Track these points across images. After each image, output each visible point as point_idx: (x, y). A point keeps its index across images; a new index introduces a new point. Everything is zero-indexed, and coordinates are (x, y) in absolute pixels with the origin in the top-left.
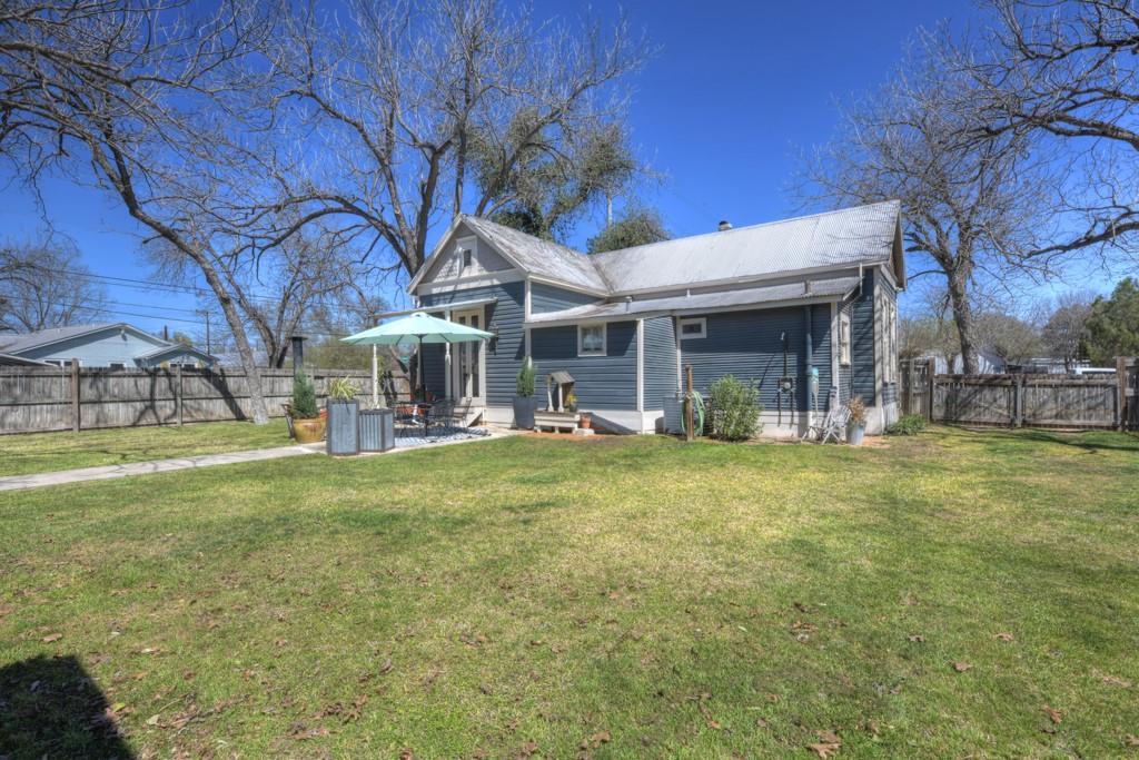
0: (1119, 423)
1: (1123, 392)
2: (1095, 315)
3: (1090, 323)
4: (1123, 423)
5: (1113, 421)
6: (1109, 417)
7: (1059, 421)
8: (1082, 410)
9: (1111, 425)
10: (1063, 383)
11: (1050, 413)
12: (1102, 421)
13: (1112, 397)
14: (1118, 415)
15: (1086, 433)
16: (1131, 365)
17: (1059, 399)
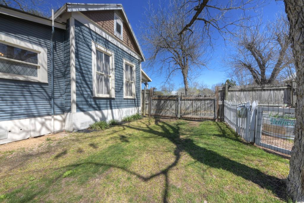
0: (216, 117)
1: (218, 102)
4: (218, 117)
5: (214, 116)
6: (212, 114)
7: (193, 116)
8: (202, 111)
9: (213, 118)
10: (195, 99)
11: (190, 112)
12: (209, 116)
13: (213, 105)
14: (216, 114)
15: (203, 122)
16: (221, 90)
17: (194, 106)
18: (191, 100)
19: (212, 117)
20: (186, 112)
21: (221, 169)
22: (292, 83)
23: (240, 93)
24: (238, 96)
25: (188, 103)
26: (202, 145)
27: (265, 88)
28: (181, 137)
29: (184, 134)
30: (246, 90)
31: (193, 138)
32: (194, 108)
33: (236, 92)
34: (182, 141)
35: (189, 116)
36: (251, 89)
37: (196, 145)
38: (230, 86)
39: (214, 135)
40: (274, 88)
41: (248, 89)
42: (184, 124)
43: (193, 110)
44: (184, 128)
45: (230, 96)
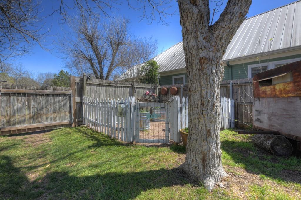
0: (73, 121)
1: (74, 99)
2: (55, 79)
3: (53, 81)
4: (75, 120)
5: (69, 120)
6: (67, 117)
7: (32, 125)
8: (49, 113)
9: (68, 123)
10: (34, 93)
11: (23, 118)
12: (62, 120)
13: (68, 103)
14: (73, 116)
15: (52, 132)
16: (78, 82)
17: (32, 106)
18: (24, 95)
19: (67, 121)
20: (12, 119)
21: (142, 192)
22: (133, 82)
23: (98, 87)
24: (97, 92)
25: (18, 100)
26: (90, 172)
27: (118, 85)
28: (32, 176)
29: (35, 167)
30: (103, 85)
31: (62, 166)
32: (33, 111)
33: (95, 87)
34: (42, 183)
35: (21, 126)
36: (108, 84)
37: (80, 178)
38: (89, 79)
39: (90, 147)
40: (124, 85)
41: (106, 84)
42: (14, 146)
43: (29, 114)
44: (23, 153)
45: (88, 91)
